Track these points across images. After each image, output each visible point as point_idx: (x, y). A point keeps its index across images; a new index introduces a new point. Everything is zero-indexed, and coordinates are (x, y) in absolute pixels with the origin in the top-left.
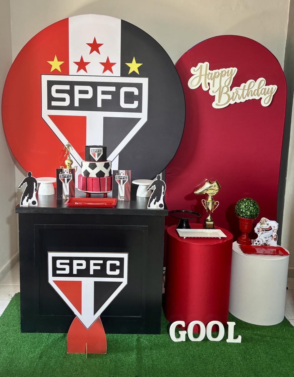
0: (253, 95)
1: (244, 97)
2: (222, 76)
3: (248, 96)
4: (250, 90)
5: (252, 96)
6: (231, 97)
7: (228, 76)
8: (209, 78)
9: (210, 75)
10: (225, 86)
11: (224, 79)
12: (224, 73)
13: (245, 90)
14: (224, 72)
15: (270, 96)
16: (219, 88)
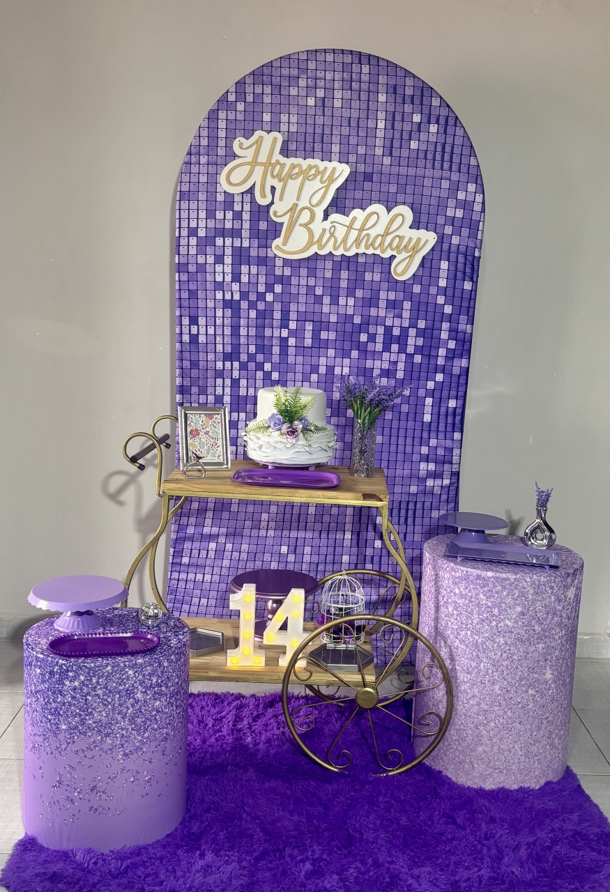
1: (349, 245)
2: (306, 176)
3: (358, 246)
4: (365, 232)
5: (367, 247)
8: (275, 173)
9: (278, 167)
12: (313, 172)
14: (315, 169)
15: (410, 256)
16: (291, 209)
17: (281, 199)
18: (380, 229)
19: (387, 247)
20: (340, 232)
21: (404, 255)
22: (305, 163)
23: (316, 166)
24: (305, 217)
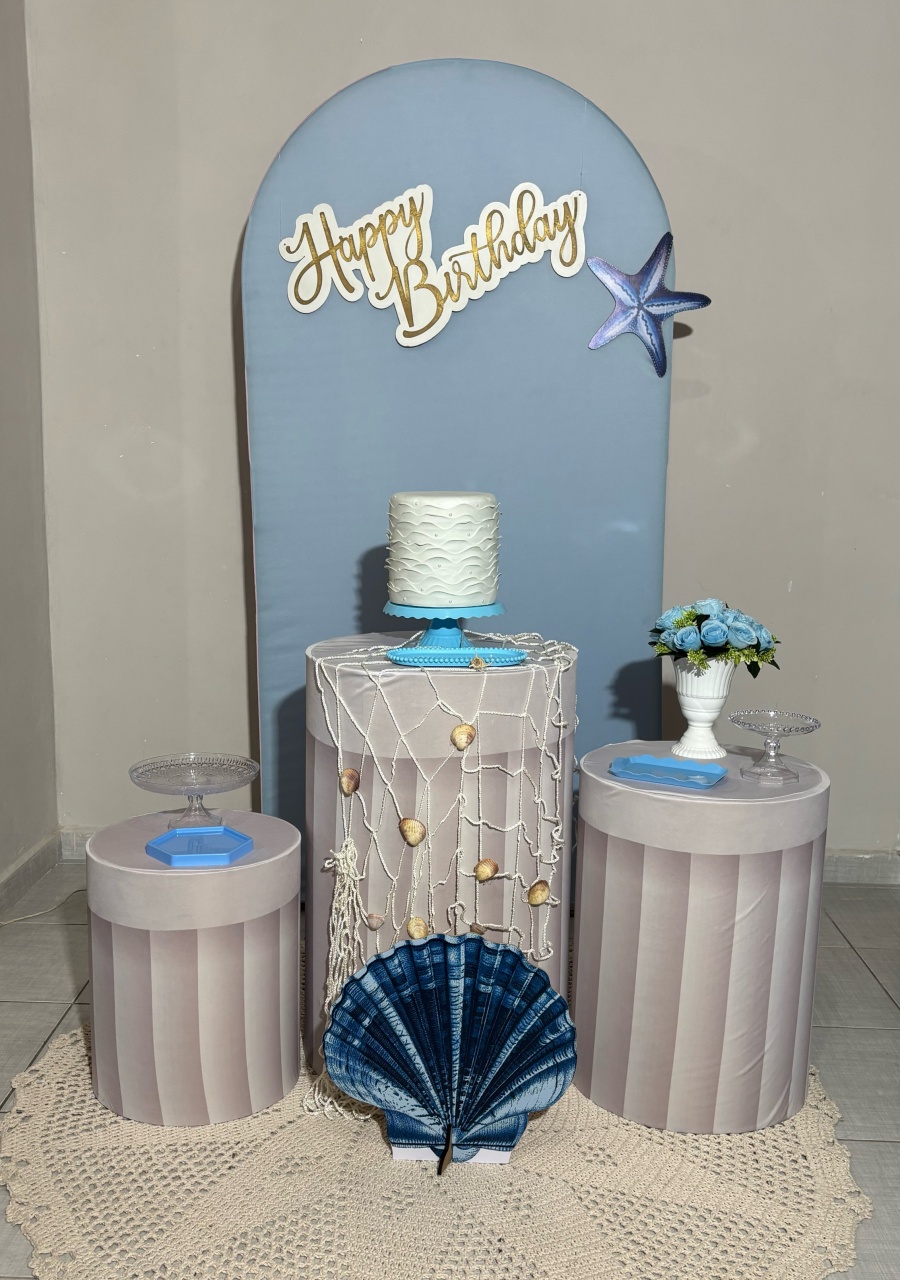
0: (513, 256)
6: (443, 291)
7: (408, 226)
10: (412, 262)
11: (397, 241)
13: (479, 252)
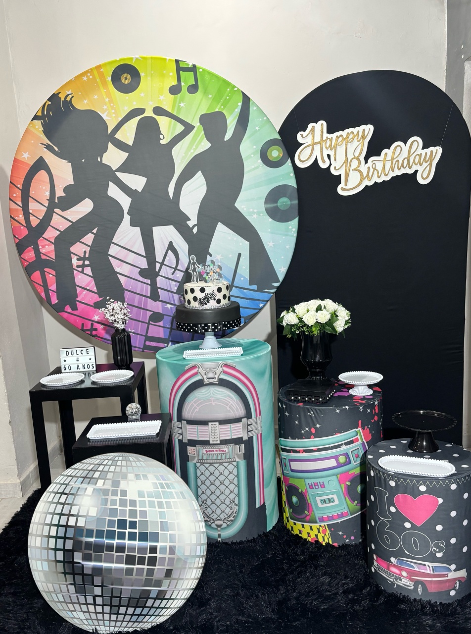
0: (401, 168)
1: (387, 173)
2: (348, 140)
3: (393, 171)
4: (395, 161)
6: (365, 175)
7: (358, 141)
8: (328, 146)
9: (328, 143)
11: (352, 147)
13: (387, 162)
14: (352, 134)
15: (429, 164)
16: (344, 163)
17: (335, 160)
18: (405, 154)
19: (412, 165)
20: (379, 166)
21: (425, 165)
22: (344, 133)
23: (352, 132)
24: (355, 164)
